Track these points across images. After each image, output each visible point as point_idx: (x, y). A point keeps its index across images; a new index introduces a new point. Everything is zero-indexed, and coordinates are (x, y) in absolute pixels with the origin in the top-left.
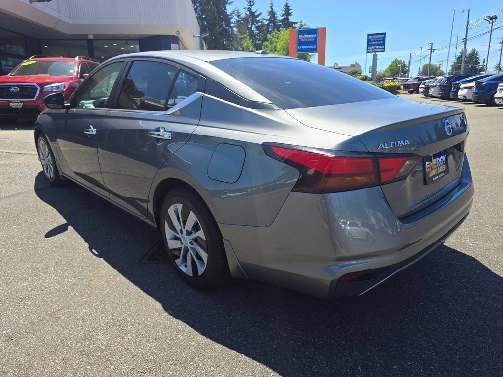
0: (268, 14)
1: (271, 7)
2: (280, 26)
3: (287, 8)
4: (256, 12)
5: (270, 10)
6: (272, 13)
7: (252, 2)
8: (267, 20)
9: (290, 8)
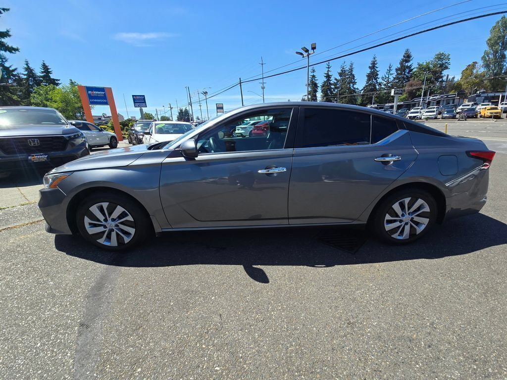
0: (24, 70)
1: (27, 64)
2: (41, 81)
3: (45, 67)
4: (10, 67)
5: (26, 66)
6: (29, 70)
7: (4, 59)
8: (25, 75)
9: (49, 67)
